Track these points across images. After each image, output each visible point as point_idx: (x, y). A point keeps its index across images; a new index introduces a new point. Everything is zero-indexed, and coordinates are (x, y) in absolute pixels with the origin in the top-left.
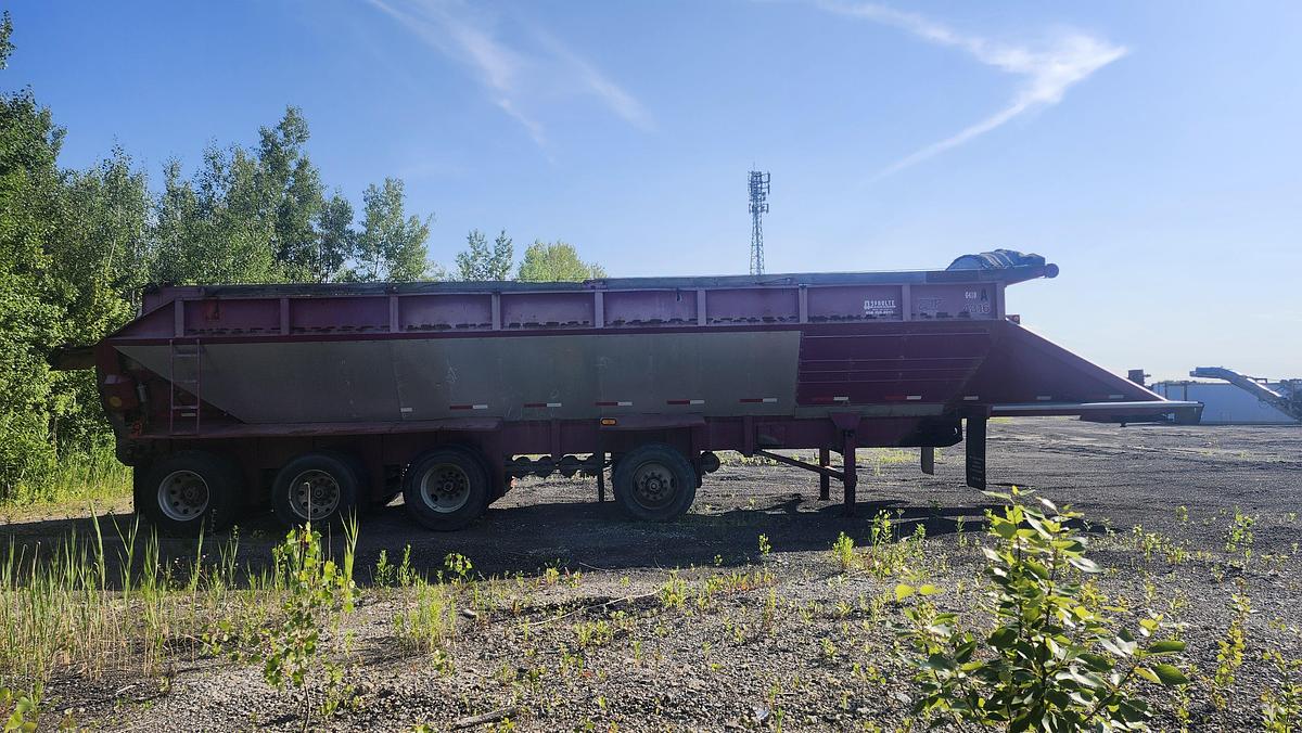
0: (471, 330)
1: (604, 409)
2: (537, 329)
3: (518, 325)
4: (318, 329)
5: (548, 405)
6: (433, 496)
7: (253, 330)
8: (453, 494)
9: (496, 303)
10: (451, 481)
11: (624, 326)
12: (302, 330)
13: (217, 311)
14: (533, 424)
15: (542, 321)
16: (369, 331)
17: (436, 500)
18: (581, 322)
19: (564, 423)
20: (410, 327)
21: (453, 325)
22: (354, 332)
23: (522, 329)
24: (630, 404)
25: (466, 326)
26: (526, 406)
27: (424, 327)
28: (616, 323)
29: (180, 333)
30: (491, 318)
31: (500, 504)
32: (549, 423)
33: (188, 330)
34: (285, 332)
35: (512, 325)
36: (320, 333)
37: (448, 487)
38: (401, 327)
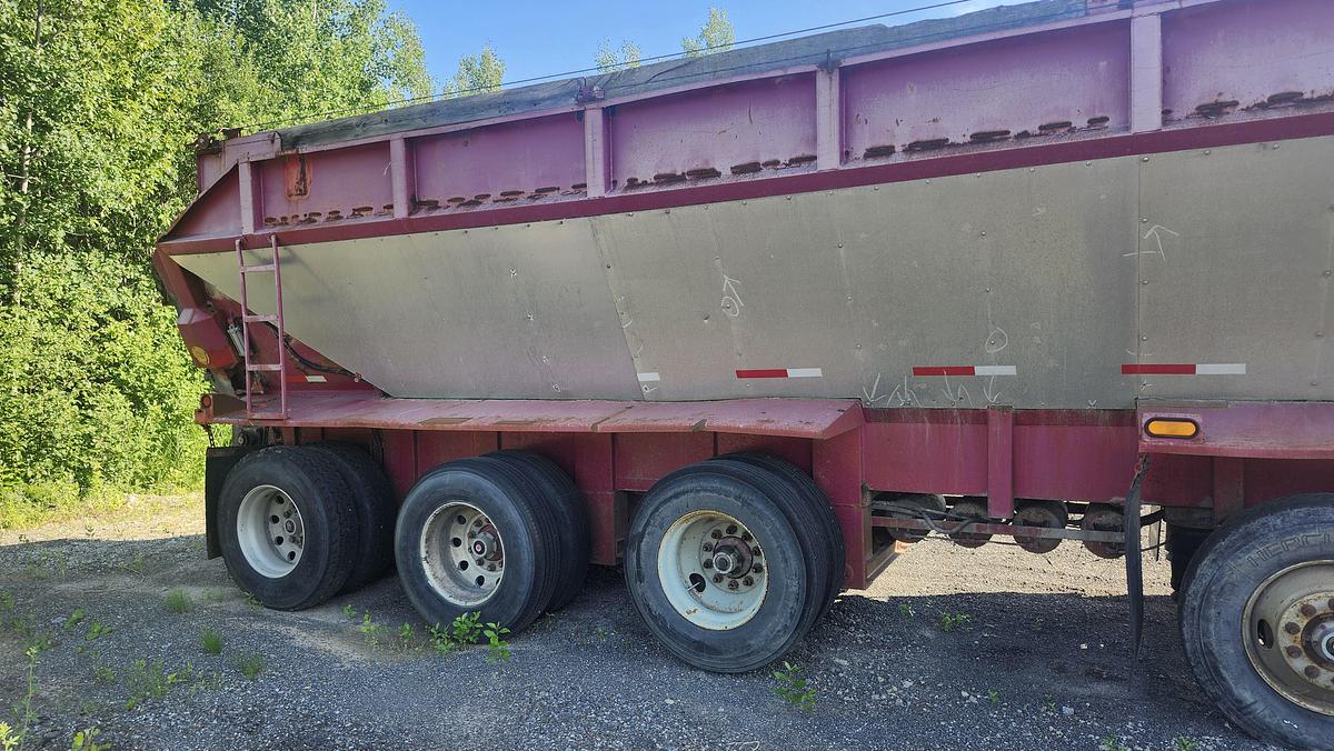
0: (767, 174)
1: (1148, 384)
2: (944, 154)
3: (889, 151)
4: (460, 201)
5: (979, 370)
6: (694, 578)
7: (357, 212)
8: (740, 576)
9: (827, 92)
10: (730, 550)
11: (1233, 118)
12: (434, 205)
13: (303, 179)
14: (938, 416)
15: (958, 129)
16: (550, 199)
17: (701, 588)
18: (1080, 122)
19: (1025, 419)
20: (632, 183)
21: (724, 166)
22: (523, 202)
23: (898, 158)
24: (1239, 369)
25: (754, 167)
26: (918, 371)
27: (662, 179)
28: (1207, 111)
29: (248, 229)
30: (814, 140)
31: (881, 588)
32: (980, 417)
33: (260, 219)
34: (401, 212)
35: (873, 153)
36: (461, 210)
37: (723, 564)
38: (611, 183)
